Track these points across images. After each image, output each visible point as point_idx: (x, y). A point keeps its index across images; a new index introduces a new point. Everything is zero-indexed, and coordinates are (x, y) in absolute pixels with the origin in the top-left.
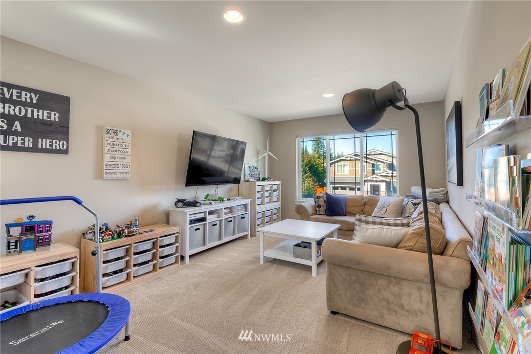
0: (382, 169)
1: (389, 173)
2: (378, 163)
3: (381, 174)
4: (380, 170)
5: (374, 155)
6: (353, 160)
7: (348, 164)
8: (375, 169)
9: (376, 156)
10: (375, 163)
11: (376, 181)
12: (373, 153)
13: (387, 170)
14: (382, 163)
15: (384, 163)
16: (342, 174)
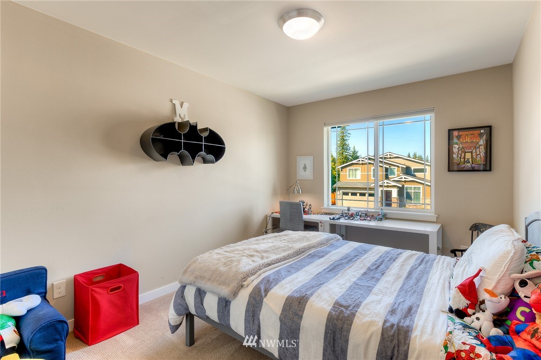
0: (396, 173)
1: (402, 178)
2: (392, 167)
3: (393, 179)
4: (394, 174)
5: (390, 158)
6: (365, 164)
7: (360, 168)
8: (389, 173)
9: (392, 160)
10: (388, 167)
11: (388, 186)
12: (389, 156)
13: (401, 175)
14: (396, 168)
15: (398, 167)
16: (354, 178)
